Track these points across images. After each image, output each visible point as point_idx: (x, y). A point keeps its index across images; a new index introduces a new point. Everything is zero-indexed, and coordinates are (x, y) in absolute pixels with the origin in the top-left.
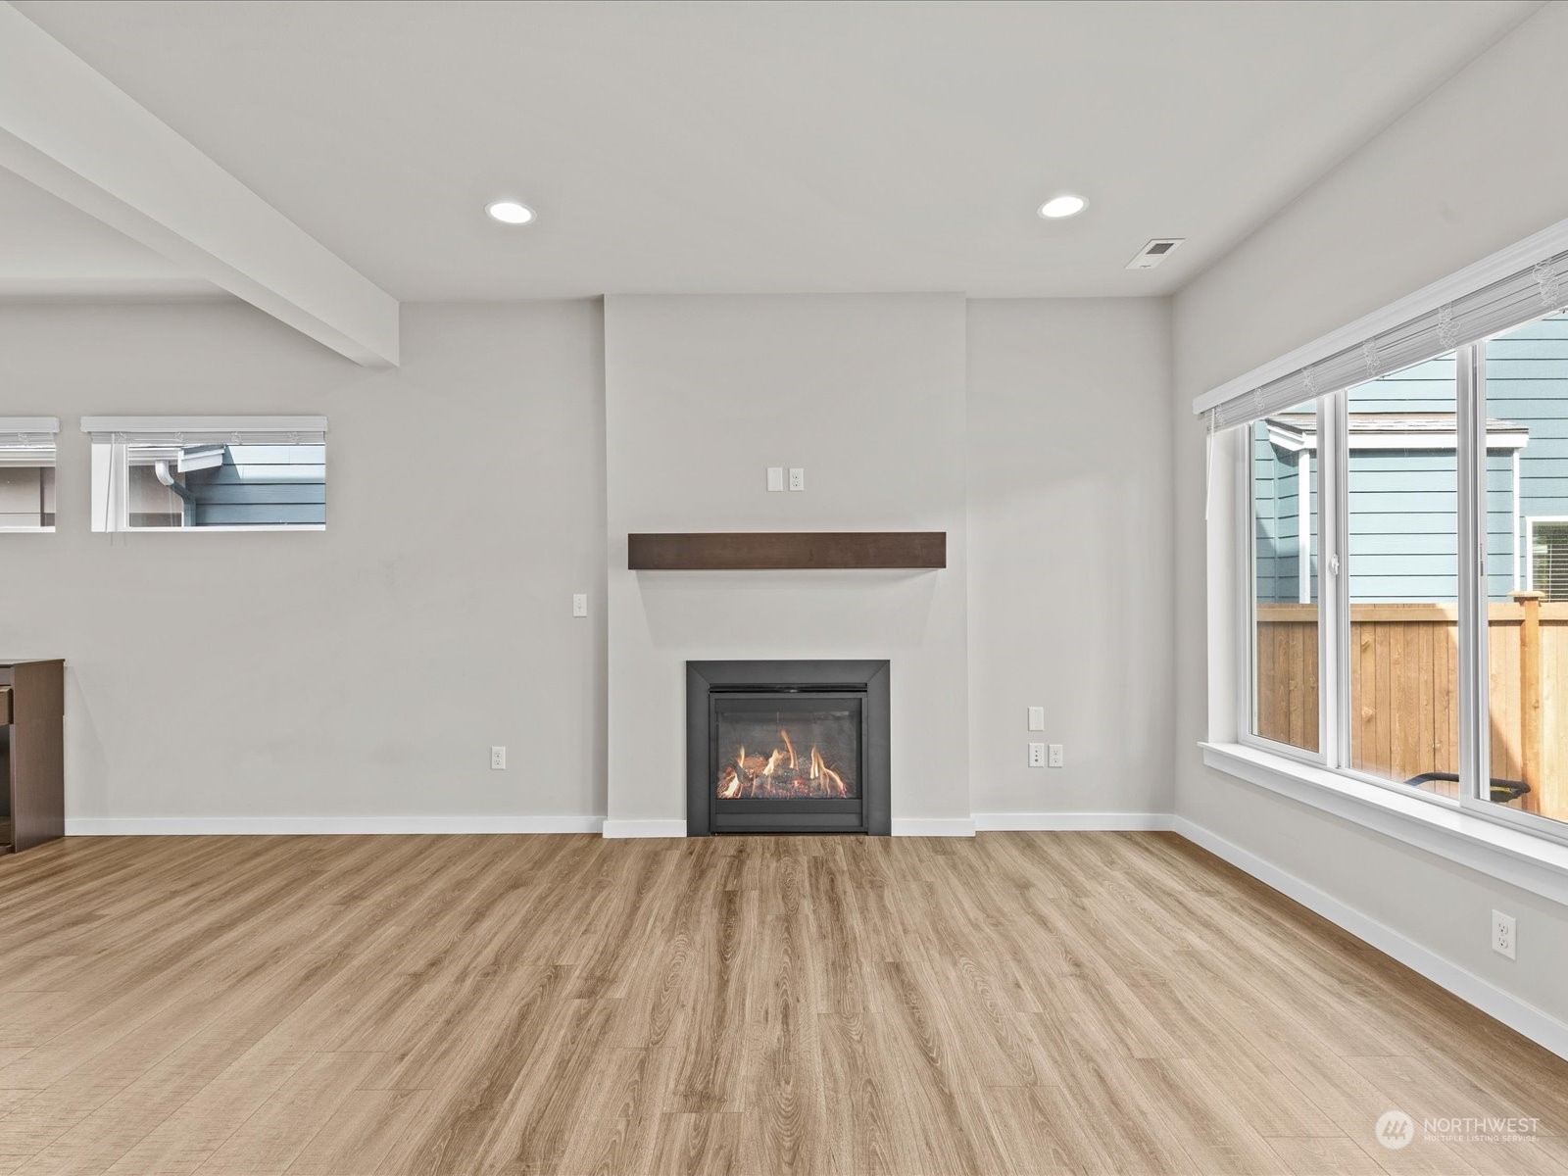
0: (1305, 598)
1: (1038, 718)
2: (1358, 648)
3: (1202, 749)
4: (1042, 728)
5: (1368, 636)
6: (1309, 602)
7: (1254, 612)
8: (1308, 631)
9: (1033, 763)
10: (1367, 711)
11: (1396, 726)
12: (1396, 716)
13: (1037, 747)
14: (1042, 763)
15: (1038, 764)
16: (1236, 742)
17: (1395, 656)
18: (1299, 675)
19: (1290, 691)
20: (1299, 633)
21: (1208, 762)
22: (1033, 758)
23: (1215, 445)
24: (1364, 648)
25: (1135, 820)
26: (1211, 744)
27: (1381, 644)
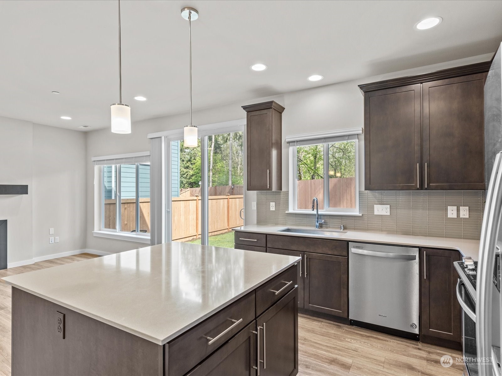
0: (113, 198)
1: (52, 231)
2: (124, 209)
3: (93, 233)
4: (53, 233)
5: (126, 206)
6: (114, 199)
7: (103, 202)
8: (114, 205)
9: (51, 242)
10: (126, 222)
11: (131, 225)
12: (131, 223)
13: (52, 238)
14: (53, 242)
15: (52, 242)
16: (100, 230)
17: (131, 210)
18: (112, 215)
19: (110, 220)
20: (112, 206)
21: (94, 235)
22: (50, 241)
23: (96, 168)
24: (125, 209)
25: (77, 252)
26: (95, 231)
27: (129, 207)
